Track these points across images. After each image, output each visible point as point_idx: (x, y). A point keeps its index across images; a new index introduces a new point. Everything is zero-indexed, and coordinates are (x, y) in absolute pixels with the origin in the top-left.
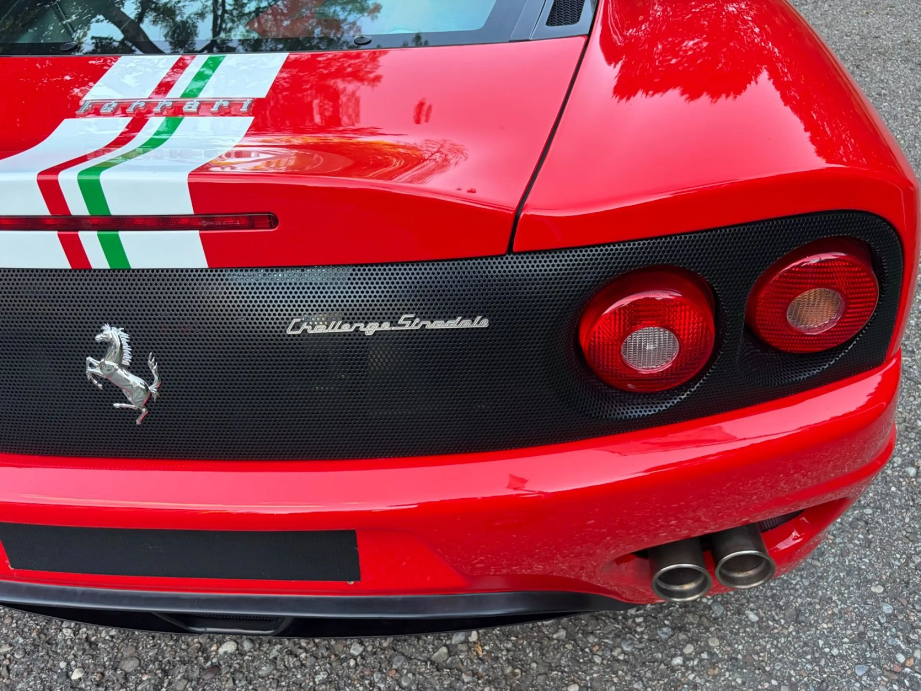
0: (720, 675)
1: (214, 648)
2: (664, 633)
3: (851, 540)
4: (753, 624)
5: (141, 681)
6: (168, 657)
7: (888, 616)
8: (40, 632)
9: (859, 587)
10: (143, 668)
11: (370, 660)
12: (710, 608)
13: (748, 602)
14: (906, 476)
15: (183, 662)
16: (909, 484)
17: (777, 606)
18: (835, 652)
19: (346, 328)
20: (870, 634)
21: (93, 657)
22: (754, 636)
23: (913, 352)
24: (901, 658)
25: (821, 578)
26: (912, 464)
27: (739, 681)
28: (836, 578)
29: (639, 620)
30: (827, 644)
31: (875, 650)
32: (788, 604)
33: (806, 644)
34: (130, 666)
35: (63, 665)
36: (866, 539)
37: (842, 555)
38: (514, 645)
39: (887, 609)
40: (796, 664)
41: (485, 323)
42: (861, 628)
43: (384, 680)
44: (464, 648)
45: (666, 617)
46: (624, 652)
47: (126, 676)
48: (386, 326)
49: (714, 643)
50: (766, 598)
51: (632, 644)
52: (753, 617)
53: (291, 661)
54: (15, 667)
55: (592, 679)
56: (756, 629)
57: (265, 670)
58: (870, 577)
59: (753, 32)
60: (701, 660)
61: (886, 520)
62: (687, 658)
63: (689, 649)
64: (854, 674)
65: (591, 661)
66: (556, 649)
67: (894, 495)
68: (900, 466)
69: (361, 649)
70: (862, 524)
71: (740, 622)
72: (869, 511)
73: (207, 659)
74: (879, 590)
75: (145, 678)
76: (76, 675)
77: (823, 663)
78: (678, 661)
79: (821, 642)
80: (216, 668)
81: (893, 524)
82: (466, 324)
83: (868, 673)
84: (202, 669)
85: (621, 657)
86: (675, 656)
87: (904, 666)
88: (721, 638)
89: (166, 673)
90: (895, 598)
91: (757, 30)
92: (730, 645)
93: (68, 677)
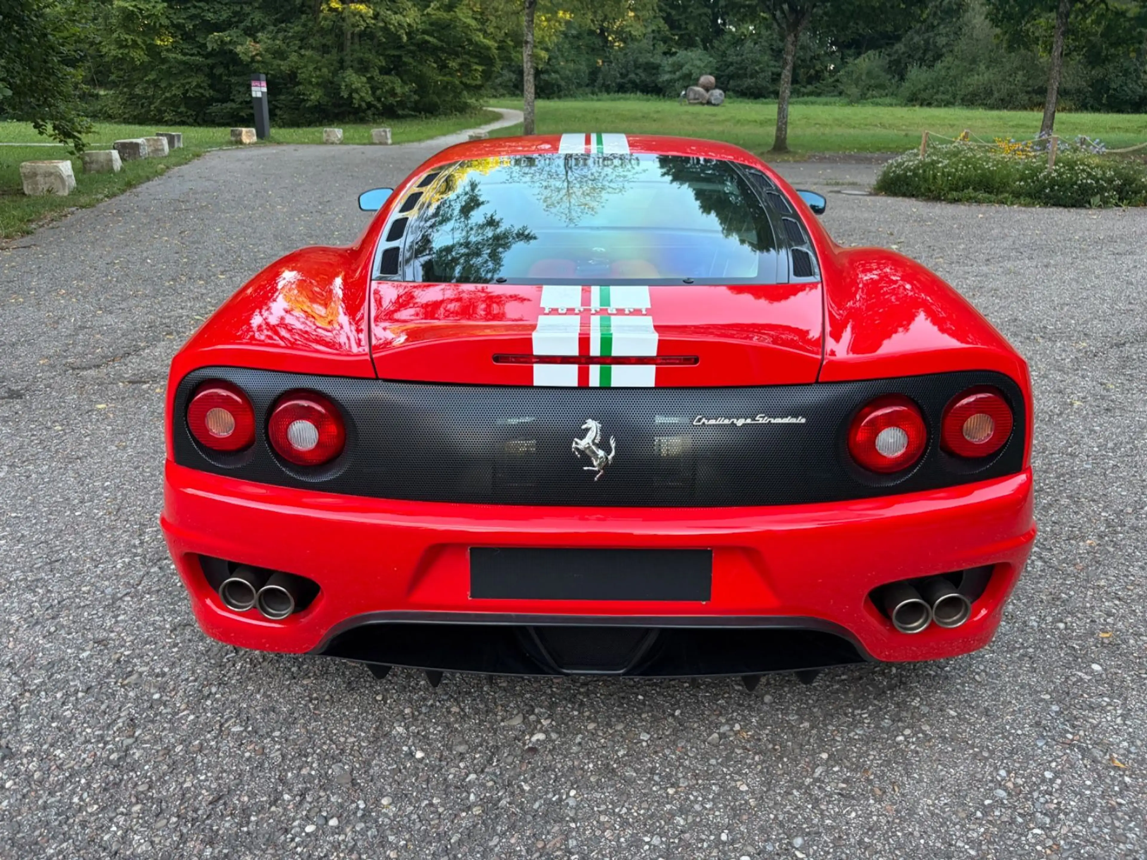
0: (935, 746)
1: (527, 737)
2: (886, 723)
3: (1020, 668)
4: (953, 717)
5: (475, 758)
6: (492, 743)
7: (1056, 712)
9: (1031, 695)
10: (473, 750)
11: (659, 743)
12: (918, 708)
13: (947, 704)
14: (1058, 629)
15: (505, 746)
16: (1061, 633)
17: (970, 706)
18: (1019, 732)
19: (727, 422)
20: (1044, 722)
22: (956, 724)
23: (1051, 549)
24: (1070, 736)
25: (1001, 690)
26: (1061, 621)
27: (950, 749)
28: (1012, 690)
29: (864, 716)
30: (1012, 727)
31: (1050, 731)
32: (978, 705)
33: (996, 728)
34: (461, 749)
35: (405, 749)
36: (1031, 667)
37: (1014, 676)
39: (1055, 708)
40: (992, 739)
41: (803, 421)
42: (1037, 719)
43: (673, 753)
44: (732, 734)
45: (885, 714)
46: (858, 734)
47: (461, 754)
48: (749, 421)
49: (926, 728)
50: (960, 702)
51: (863, 729)
52: (953, 713)
55: (837, 751)
56: (956, 720)
58: (1039, 689)
59: (905, 289)
60: (918, 738)
61: (1046, 655)
62: (906, 737)
63: (907, 732)
64: (1036, 745)
65: (834, 739)
67: (1050, 640)
68: (1052, 622)
69: (648, 736)
70: (1027, 659)
71: (943, 716)
72: (1031, 650)
73: (524, 744)
74: (1047, 697)
75: (477, 756)
76: (419, 755)
77: (1011, 738)
78: (900, 738)
79: (1008, 727)
81: (1051, 658)
82: (794, 421)
83: (1046, 744)
84: (522, 750)
85: (856, 737)
86: (898, 735)
87: (1072, 740)
88: (931, 725)
89: (493, 753)
90: (1059, 702)
91: (908, 286)
92: (939, 729)
93: (413, 756)
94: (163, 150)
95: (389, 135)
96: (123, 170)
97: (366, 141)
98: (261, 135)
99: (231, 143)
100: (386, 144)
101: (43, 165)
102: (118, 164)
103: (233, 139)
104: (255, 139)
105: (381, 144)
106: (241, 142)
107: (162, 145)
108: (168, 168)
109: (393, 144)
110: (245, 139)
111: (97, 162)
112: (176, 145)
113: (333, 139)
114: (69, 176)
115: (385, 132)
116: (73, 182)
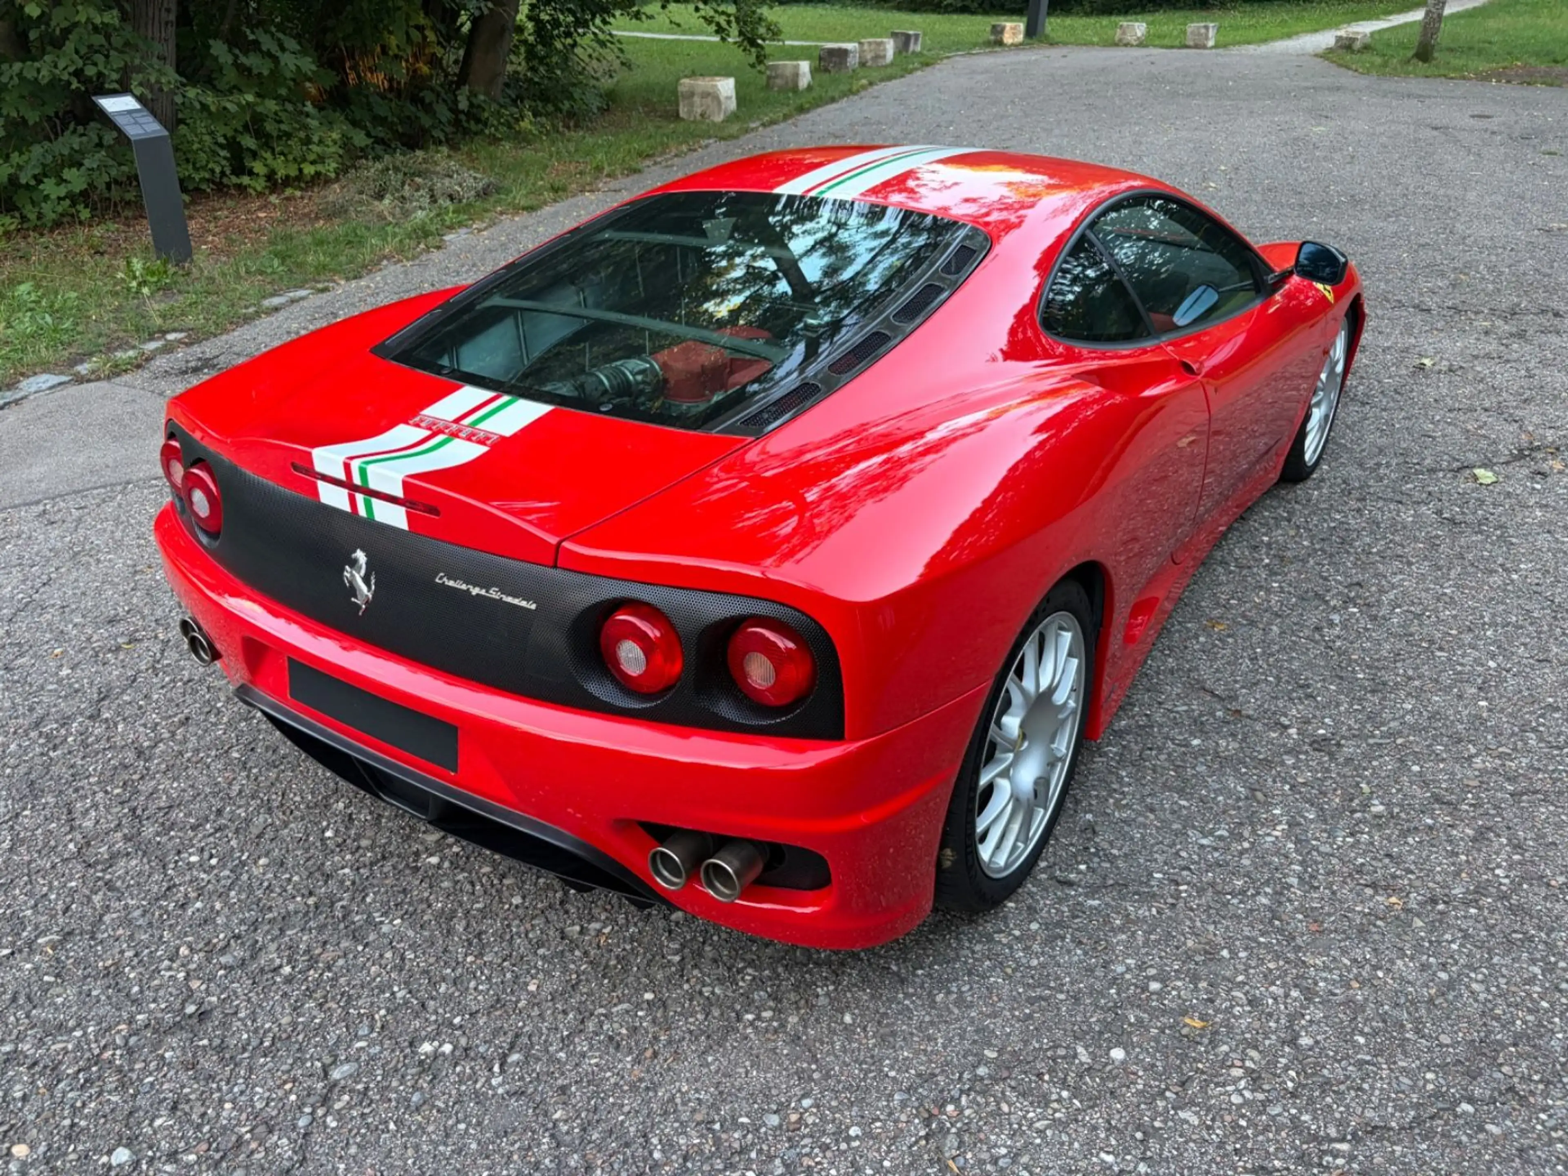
0: (775, 1041)
1: (425, 856)
2: (760, 995)
4: (841, 1024)
6: (392, 848)
8: (325, 798)
9: (974, 1044)
10: (371, 848)
11: (520, 911)
12: (817, 996)
13: (856, 1007)
14: (1143, 988)
15: (399, 856)
18: (893, 1074)
19: (464, 587)
20: (940, 1078)
21: (347, 828)
22: (833, 1031)
24: (949, 1108)
27: (785, 1052)
28: (959, 1028)
29: (748, 977)
30: (891, 1065)
32: (890, 1025)
34: (364, 843)
35: (325, 824)
36: (1029, 1015)
38: (633, 949)
39: (982, 1071)
40: (848, 1065)
41: (533, 607)
42: (938, 1071)
43: (518, 926)
44: (594, 933)
45: (772, 986)
46: (713, 993)
47: (359, 848)
48: (483, 592)
49: (793, 1019)
50: (876, 1012)
51: (726, 989)
53: (468, 887)
54: (297, 813)
56: (840, 1027)
57: (446, 884)
58: (996, 1042)
60: (769, 1025)
62: (758, 1019)
63: (767, 1014)
66: (663, 967)
67: (1108, 996)
68: (1148, 977)
69: (520, 901)
70: (1041, 1003)
71: (832, 1016)
72: (1061, 996)
73: (415, 861)
74: (992, 1055)
76: (329, 834)
78: (750, 1017)
79: (887, 1062)
80: (417, 869)
82: (524, 604)
83: (904, 1100)
84: (407, 865)
85: (707, 994)
86: (751, 1013)
87: (945, 1113)
88: (803, 1020)
89: (384, 858)
90: (999, 1067)
92: (806, 1027)
93: (323, 832)
94: (884, 57)
95: (1211, 33)
96: (810, 88)
97: (1177, 43)
98: (1031, 32)
99: (988, 44)
100: (1204, 47)
101: (702, 84)
102: (805, 80)
103: (992, 38)
104: (1020, 38)
105: (1196, 47)
106: (1000, 43)
107: (885, 50)
108: (871, 84)
109: (1215, 47)
110: (1008, 39)
111: (782, 76)
112: (912, 47)
113: (1129, 38)
114: (728, 98)
115: (1207, 28)
116: (733, 105)
